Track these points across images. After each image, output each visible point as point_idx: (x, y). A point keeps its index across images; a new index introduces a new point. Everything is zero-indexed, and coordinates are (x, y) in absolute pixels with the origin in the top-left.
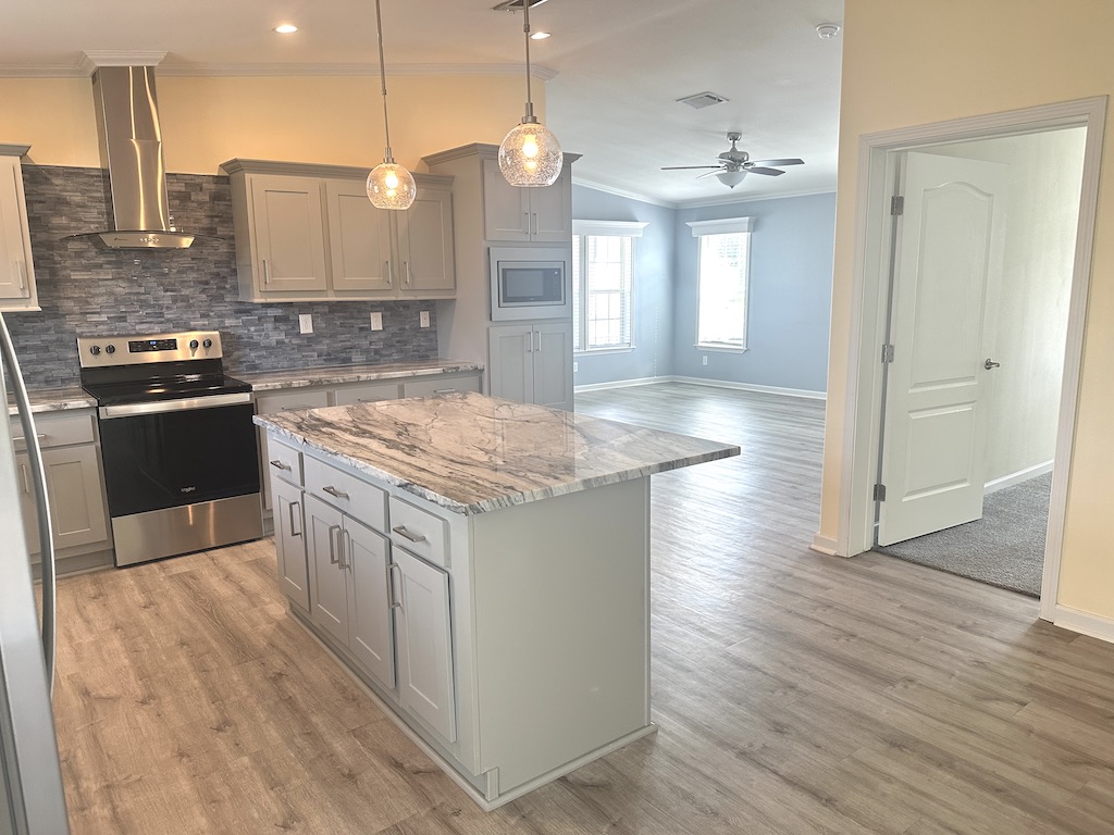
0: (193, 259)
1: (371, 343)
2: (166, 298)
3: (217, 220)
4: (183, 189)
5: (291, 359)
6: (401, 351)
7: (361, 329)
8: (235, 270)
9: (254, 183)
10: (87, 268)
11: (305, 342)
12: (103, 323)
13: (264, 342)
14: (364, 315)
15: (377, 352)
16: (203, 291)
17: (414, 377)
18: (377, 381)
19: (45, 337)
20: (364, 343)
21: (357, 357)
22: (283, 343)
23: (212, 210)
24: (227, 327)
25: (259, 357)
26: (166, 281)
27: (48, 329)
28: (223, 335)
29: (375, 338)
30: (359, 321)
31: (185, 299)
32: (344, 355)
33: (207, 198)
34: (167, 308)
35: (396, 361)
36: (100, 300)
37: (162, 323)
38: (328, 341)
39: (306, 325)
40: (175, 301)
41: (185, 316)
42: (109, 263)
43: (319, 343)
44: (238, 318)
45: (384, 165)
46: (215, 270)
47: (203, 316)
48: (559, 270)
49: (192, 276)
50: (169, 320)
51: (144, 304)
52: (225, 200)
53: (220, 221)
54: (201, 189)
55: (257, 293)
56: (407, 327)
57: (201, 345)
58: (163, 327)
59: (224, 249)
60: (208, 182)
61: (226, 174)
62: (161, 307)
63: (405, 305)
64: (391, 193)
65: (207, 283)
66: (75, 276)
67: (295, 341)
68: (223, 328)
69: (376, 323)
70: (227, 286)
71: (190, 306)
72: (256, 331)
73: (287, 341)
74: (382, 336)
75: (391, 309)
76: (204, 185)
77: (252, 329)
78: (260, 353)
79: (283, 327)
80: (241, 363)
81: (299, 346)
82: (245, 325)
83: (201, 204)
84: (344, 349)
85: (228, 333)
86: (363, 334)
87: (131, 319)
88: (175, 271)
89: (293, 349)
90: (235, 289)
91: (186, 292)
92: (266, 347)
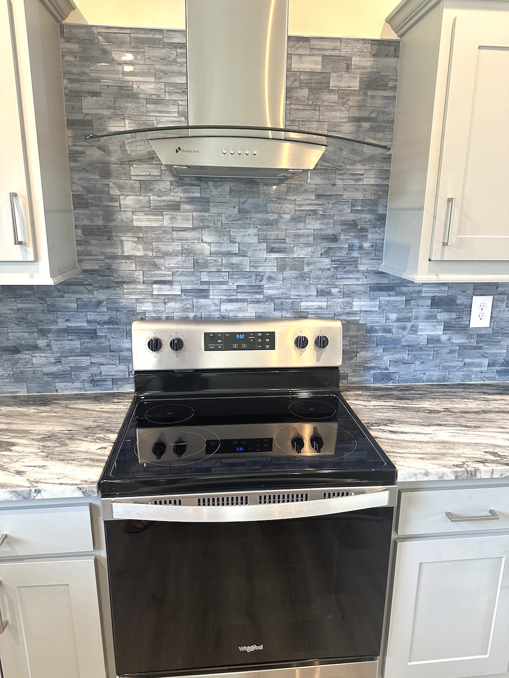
0: (318, 196)
2: (269, 263)
3: (366, 125)
4: (318, 68)
5: (445, 368)
8: (382, 219)
10: (158, 210)
11: (473, 343)
12: (173, 298)
13: (407, 337)
16: (327, 252)
19: (91, 316)
22: (438, 341)
23: (361, 106)
24: (355, 313)
25: (396, 362)
26: (272, 234)
27: (99, 303)
28: (347, 325)
31: (298, 265)
33: (355, 85)
34: (270, 278)
36: (172, 262)
37: (258, 302)
40: (282, 268)
41: (293, 293)
42: (191, 201)
43: (497, 343)
44: (373, 299)
46: (351, 217)
47: (322, 293)
49: (314, 225)
50: (270, 299)
51: (235, 271)
52: (385, 87)
53: (372, 129)
54: (348, 68)
57: (311, 343)
58: (261, 309)
59: (370, 179)
60: (361, 54)
61: (393, 36)
62: (260, 276)
65: (335, 239)
66: (142, 221)
67: (458, 339)
68: (348, 314)
70: (366, 245)
71: (303, 277)
72: (398, 320)
73: (444, 338)
76: (355, 60)
77: (393, 316)
78: (398, 356)
79: (443, 316)
80: (369, 369)
81: (463, 347)
82: (383, 309)
83: (344, 94)
85: (356, 323)
87: (216, 294)
88: (287, 217)
89: (452, 352)
90: (378, 250)
91: (300, 253)
92: (410, 347)
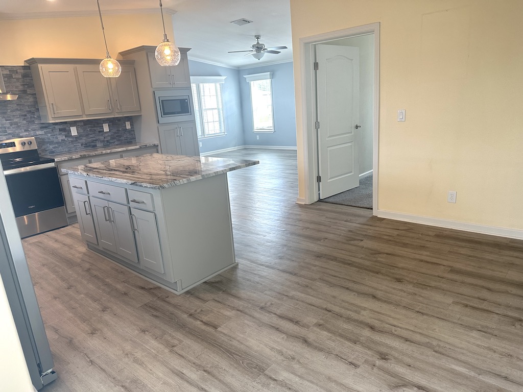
0: (17, 105)
1: (104, 138)
2: (7, 124)
3: (26, 86)
4: (9, 73)
5: (69, 148)
6: (119, 140)
7: (100, 132)
8: (38, 109)
9: (43, 68)
11: (75, 139)
13: (55, 141)
14: (100, 125)
15: (108, 141)
16: (24, 119)
17: (127, 151)
18: (111, 153)
20: (102, 138)
21: (99, 144)
22: (65, 140)
23: (23, 82)
24: (38, 135)
25: (54, 148)
26: (6, 116)
28: (36, 139)
29: (106, 135)
30: (98, 128)
31: (16, 123)
32: (93, 144)
33: (20, 76)
34: (8, 128)
35: (117, 145)
37: (6, 135)
38: (85, 138)
39: (74, 131)
40: (11, 125)
41: (17, 131)
43: (81, 139)
44: (42, 131)
45: (106, 59)
46: (29, 109)
47: (25, 131)
48: (187, 99)
49: (18, 113)
50: (9, 134)
52: (29, 77)
53: (28, 87)
54: (17, 73)
55: (50, 118)
56: (120, 129)
57: (27, 144)
58: (7, 137)
59: (31, 100)
60: (19, 69)
61: (28, 65)
62: (5, 128)
63: (119, 119)
64: (111, 71)
65: (26, 116)
67: (70, 139)
68: (36, 135)
69: (106, 128)
70: (35, 116)
71: (19, 126)
72: (51, 136)
73: (66, 139)
74: (110, 134)
75: (112, 122)
76: (18, 71)
77: (49, 135)
78: (54, 146)
79: (63, 133)
80: (47, 151)
81: (72, 141)
82: (46, 133)
83: (18, 79)
84: (93, 141)
85: (38, 138)
86: (101, 134)
88: (9, 111)
89: (69, 143)
90: (39, 118)
91: (16, 120)
92: (57, 143)
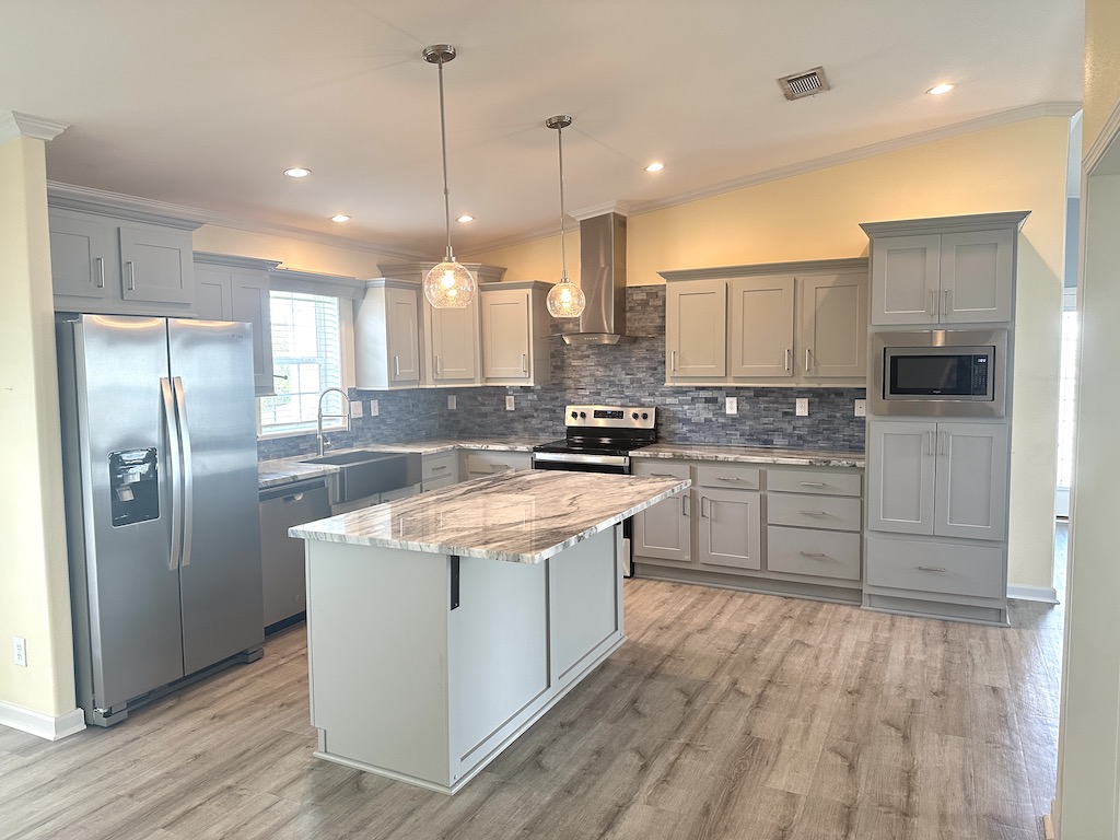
1: (794, 428)
2: (626, 379)
5: (716, 436)
6: (828, 439)
7: (785, 414)
10: (581, 358)
11: (730, 422)
12: (586, 396)
13: (695, 419)
14: (790, 400)
15: (800, 437)
18: (736, 463)
19: (555, 403)
20: (789, 429)
21: (778, 441)
22: (711, 420)
25: (690, 431)
26: (627, 367)
27: (557, 398)
28: (657, 411)
29: (800, 423)
30: (784, 406)
31: (639, 381)
32: (766, 437)
34: (627, 387)
35: (822, 448)
36: (586, 380)
38: (751, 423)
39: (731, 406)
40: (632, 383)
41: (638, 394)
42: (594, 354)
43: (743, 423)
44: (675, 398)
47: (651, 394)
48: (986, 357)
49: (646, 364)
50: (627, 397)
51: (612, 384)
56: (838, 415)
57: (640, 417)
58: (619, 401)
62: (622, 386)
63: (839, 393)
65: (656, 369)
66: (574, 363)
67: (721, 420)
68: (660, 405)
69: (802, 408)
71: (642, 386)
72: (689, 409)
73: (714, 419)
74: (808, 422)
75: (818, 397)
76: (659, 293)
77: (686, 407)
78: (691, 428)
79: (711, 406)
81: (724, 425)
82: (681, 403)
83: (656, 307)
84: (766, 432)
85: (662, 409)
86: (788, 418)
87: (603, 394)
89: (719, 427)
91: (640, 376)
92: (696, 424)
